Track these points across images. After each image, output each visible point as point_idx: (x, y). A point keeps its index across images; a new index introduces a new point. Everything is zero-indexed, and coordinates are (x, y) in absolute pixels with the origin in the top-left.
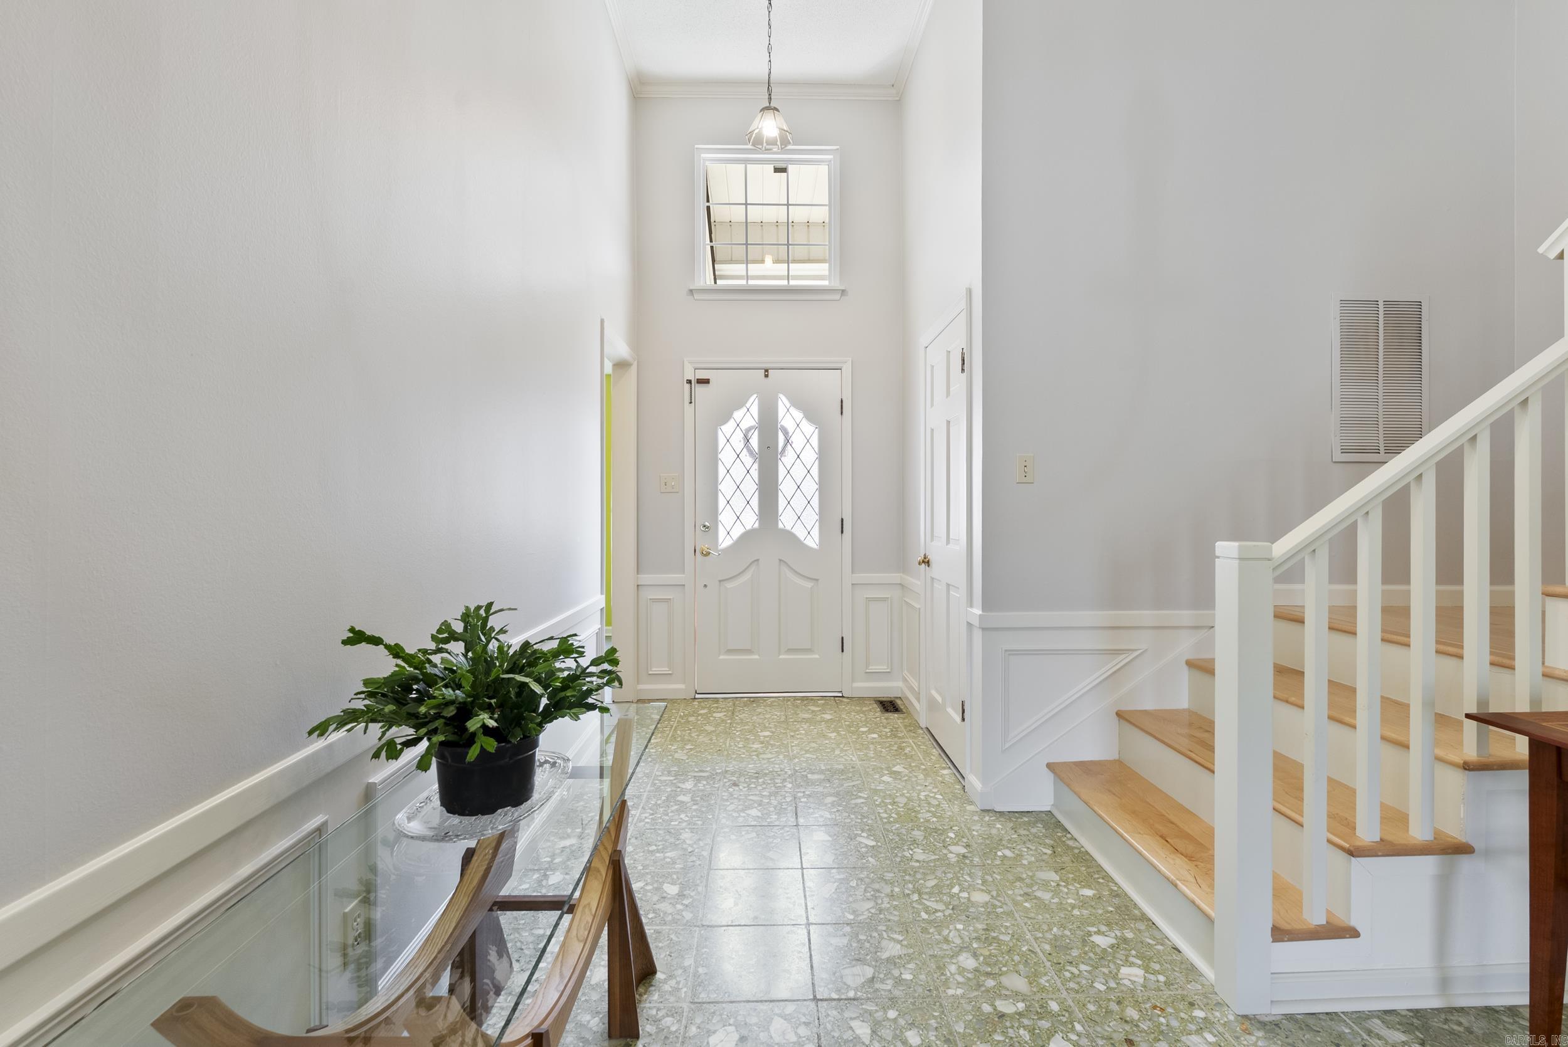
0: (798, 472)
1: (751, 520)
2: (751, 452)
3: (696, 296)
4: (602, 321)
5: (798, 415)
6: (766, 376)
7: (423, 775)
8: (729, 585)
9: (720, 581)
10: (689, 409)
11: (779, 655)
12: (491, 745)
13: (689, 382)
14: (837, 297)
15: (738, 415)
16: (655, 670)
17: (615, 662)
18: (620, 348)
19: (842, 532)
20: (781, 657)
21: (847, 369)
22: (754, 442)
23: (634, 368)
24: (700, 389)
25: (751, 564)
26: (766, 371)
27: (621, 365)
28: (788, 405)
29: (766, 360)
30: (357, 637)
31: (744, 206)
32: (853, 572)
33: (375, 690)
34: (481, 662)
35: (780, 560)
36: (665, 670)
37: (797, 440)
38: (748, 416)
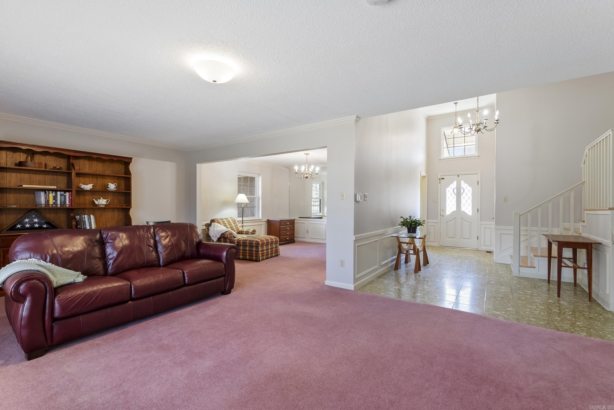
0: (467, 198)
1: (454, 209)
2: (454, 193)
3: (441, 160)
4: (421, 172)
5: (467, 185)
6: (458, 177)
7: (406, 228)
8: (449, 223)
9: (447, 222)
10: (439, 185)
11: (461, 239)
12: (414, 226)
13: (440, 179)
14: (477, 157)
15: (451, 186)
16: (431, 240)
17: (425, 221)
18: (424, 174)
19: (478, 212)
20: (462, 240)
21: (479, 174)
22: (455, 191)
23: (427, 177)
24: (442, 180)
25: (454, 219)
26: (458, 175)
27: (424, 177)
28: (464, 183)
29: (458, 173)
30: (401, 217)
31: (454, 138)
32: (481, 221)
33: (402, 222)
34: (411, 221)
35: (462, 218)
36: (433, 240)
37: (466, 191)
38: (454, 185)
